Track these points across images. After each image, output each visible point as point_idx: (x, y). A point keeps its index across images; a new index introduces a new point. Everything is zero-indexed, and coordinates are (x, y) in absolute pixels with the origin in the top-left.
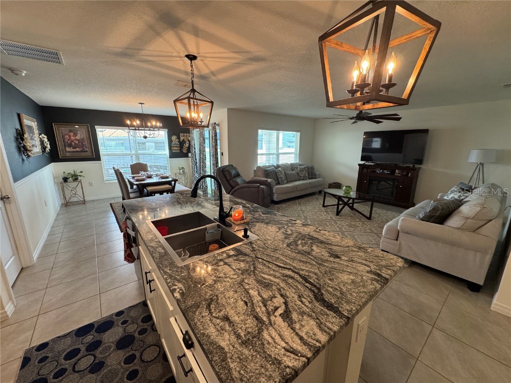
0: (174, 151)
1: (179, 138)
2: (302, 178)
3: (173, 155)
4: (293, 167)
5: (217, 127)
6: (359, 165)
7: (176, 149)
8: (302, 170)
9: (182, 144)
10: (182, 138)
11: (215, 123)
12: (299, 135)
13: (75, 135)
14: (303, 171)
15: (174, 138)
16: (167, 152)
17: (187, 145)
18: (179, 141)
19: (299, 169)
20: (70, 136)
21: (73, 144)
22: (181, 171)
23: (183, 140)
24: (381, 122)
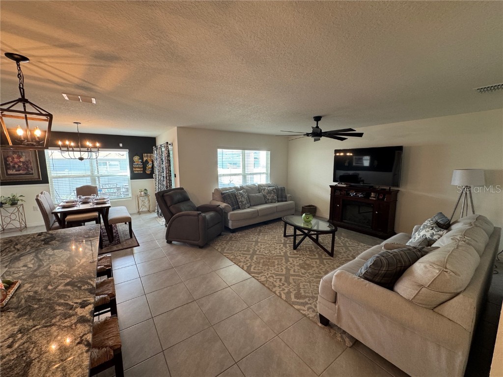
0: (135, 172)
1: (142, 158)
2: (270, 201)
3: (134, 176)
4: (260, 188)
5: (170, 147)
6: (331, 186)
7: (138, 170)
8: (269, 192)
9: (145, 164)
10: (145, 159)
11: (167, 143)
12: (269, 154)
13: (19, 157)
14: (271, 193)
15: (136, 158)
16: (128, 173)
17: (150, 166)
18: (142, 162)
19: (266, 191)
20: (13, 158)
21: (17, 166)
22: (143, 193)
23: (146, 160)
24: (345, 139)
